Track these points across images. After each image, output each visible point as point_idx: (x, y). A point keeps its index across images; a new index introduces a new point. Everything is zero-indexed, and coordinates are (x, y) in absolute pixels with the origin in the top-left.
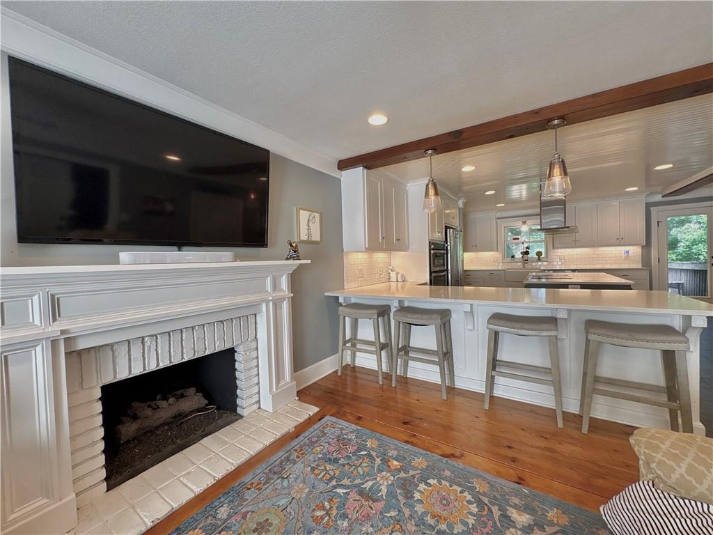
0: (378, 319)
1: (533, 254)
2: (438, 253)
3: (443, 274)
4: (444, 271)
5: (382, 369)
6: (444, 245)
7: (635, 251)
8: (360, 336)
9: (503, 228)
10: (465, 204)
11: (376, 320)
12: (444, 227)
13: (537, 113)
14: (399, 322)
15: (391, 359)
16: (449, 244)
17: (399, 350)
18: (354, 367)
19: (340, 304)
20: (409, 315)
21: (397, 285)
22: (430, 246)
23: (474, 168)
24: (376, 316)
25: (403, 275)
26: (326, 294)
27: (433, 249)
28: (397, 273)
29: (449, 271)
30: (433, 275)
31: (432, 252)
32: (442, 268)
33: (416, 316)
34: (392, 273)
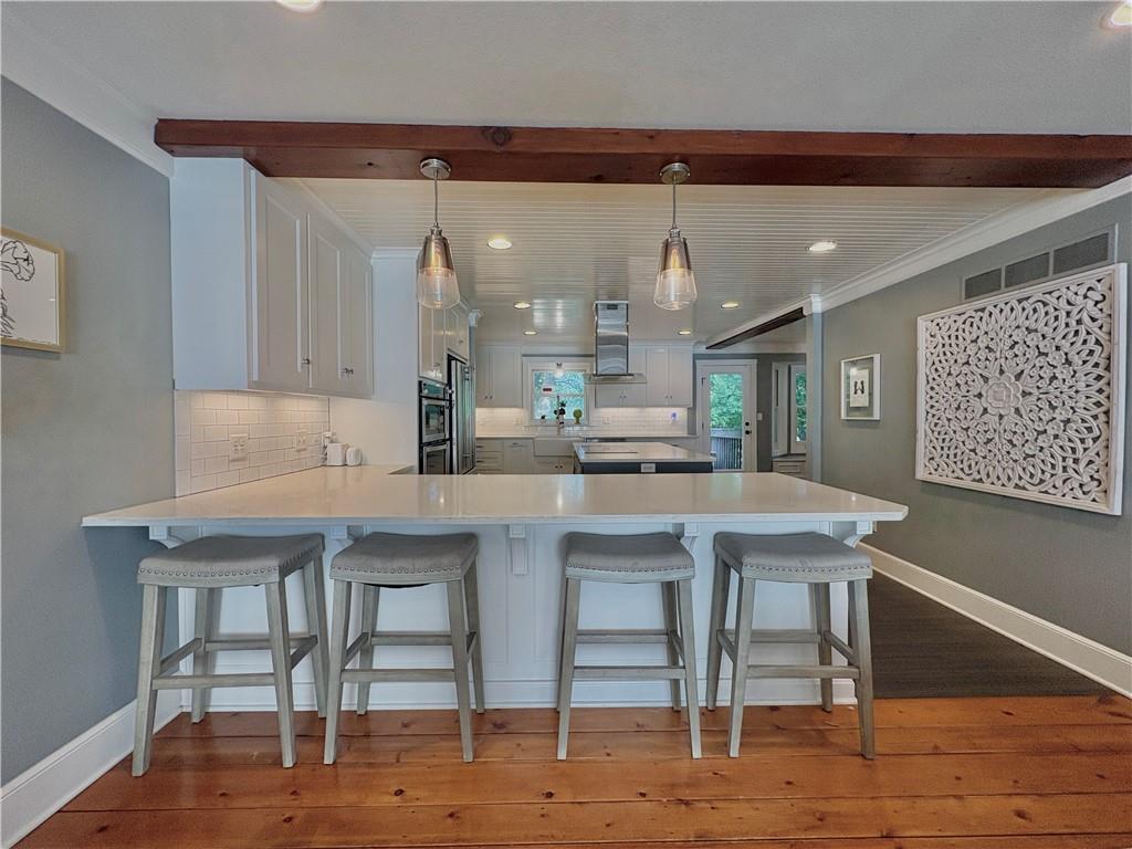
0: (282, 585)
1: (569, 416)
2: (435, 408)
3: (441, 448)
4: (444, 441)
5: (291, 705)
6: (445, 392)
7: (682, 413)
8: (227, 626)
9: (530, 371)
10: (480, 321)
11: (275, 588)
12: (445, 357)
13: (651, 137)
14: (349, 584)
15: (321, 674)
16: (454, 389)
17: (348, 653)
18: (207, 718)
19: (158, 544)
20: (378, 563)
21: (345, 476)
22: (420, 391)
23: (510, 245)
24: (275, 577)
25: (358, 452)
26: (88, 521)
27: (427, 398)
28: (345, 447)
29: (455, 441)
30: (427, 449)
31: (425, 402)
32: (440, 437)
33: (397, 564)
34: (330, 446)
